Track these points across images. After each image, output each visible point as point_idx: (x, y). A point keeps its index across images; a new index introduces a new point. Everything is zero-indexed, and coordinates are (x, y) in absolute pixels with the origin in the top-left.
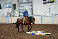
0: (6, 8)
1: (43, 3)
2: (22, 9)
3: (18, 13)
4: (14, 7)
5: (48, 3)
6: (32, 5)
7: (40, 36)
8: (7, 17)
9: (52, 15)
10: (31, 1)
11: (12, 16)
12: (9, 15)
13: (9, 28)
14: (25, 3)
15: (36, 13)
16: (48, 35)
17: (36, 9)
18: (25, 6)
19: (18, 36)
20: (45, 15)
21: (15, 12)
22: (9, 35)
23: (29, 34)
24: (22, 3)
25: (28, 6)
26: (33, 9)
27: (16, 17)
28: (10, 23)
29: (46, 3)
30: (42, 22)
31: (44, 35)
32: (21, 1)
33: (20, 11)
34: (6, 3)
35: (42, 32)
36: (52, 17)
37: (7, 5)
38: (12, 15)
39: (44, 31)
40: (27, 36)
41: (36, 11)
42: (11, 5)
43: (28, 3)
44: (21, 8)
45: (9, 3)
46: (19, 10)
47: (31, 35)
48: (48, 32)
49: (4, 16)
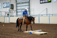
0: (4, 7)
1: (41, 3)
2: (20, 9)
3: (16, 13)
4: (12, 7)
5: (45, 3)
6: (29, 5)
7: (37, 35)
8: (5, 16)
9: (49, 14)
10: (28, 1)
11: (9, 16)
12: (7, 14)
13: (6, 27)
14: (22, 3)
15: (34, 13)
16: (45, 34)
17: (33, 9)
18: (23, 6)
19: (16, 35)
20: (42, 15)
21: (13, 11)
22: (7, 35)
23: (26, 34)
24: (20, 3)
25: (26, 6)
26: (31, 8)
27: (14, 16)
28: (8, 22)
29: (43, 3)
30: (39, 22)
31: (41, 34)
32: (19, 1)
33: (18, 11)
34: (4, 3)
35: (39, 31)
36: (49, 16)
37: (5, 5)
38: (10, 14)
39: (41, 30)
40: (24, 36)
41: (34, 11)
42: (8, 5)
43: (26, 3)
44: (18, 8)
45: (6, 3)
46: (17, 9)
47: (28, 34)
48: (45, 32)
49: (2, 16)
